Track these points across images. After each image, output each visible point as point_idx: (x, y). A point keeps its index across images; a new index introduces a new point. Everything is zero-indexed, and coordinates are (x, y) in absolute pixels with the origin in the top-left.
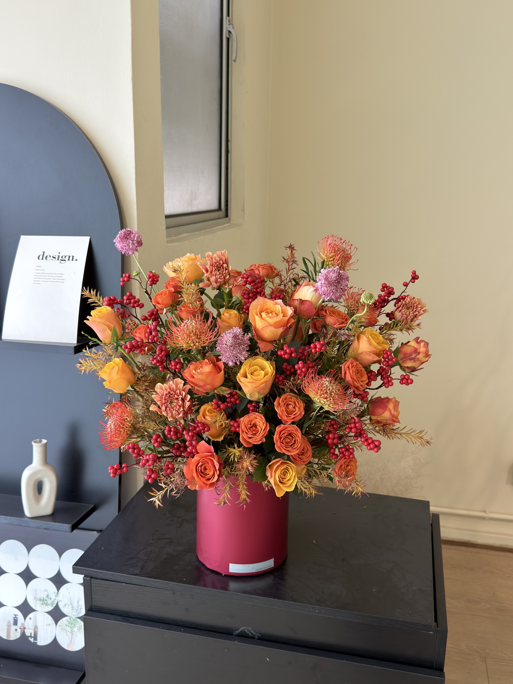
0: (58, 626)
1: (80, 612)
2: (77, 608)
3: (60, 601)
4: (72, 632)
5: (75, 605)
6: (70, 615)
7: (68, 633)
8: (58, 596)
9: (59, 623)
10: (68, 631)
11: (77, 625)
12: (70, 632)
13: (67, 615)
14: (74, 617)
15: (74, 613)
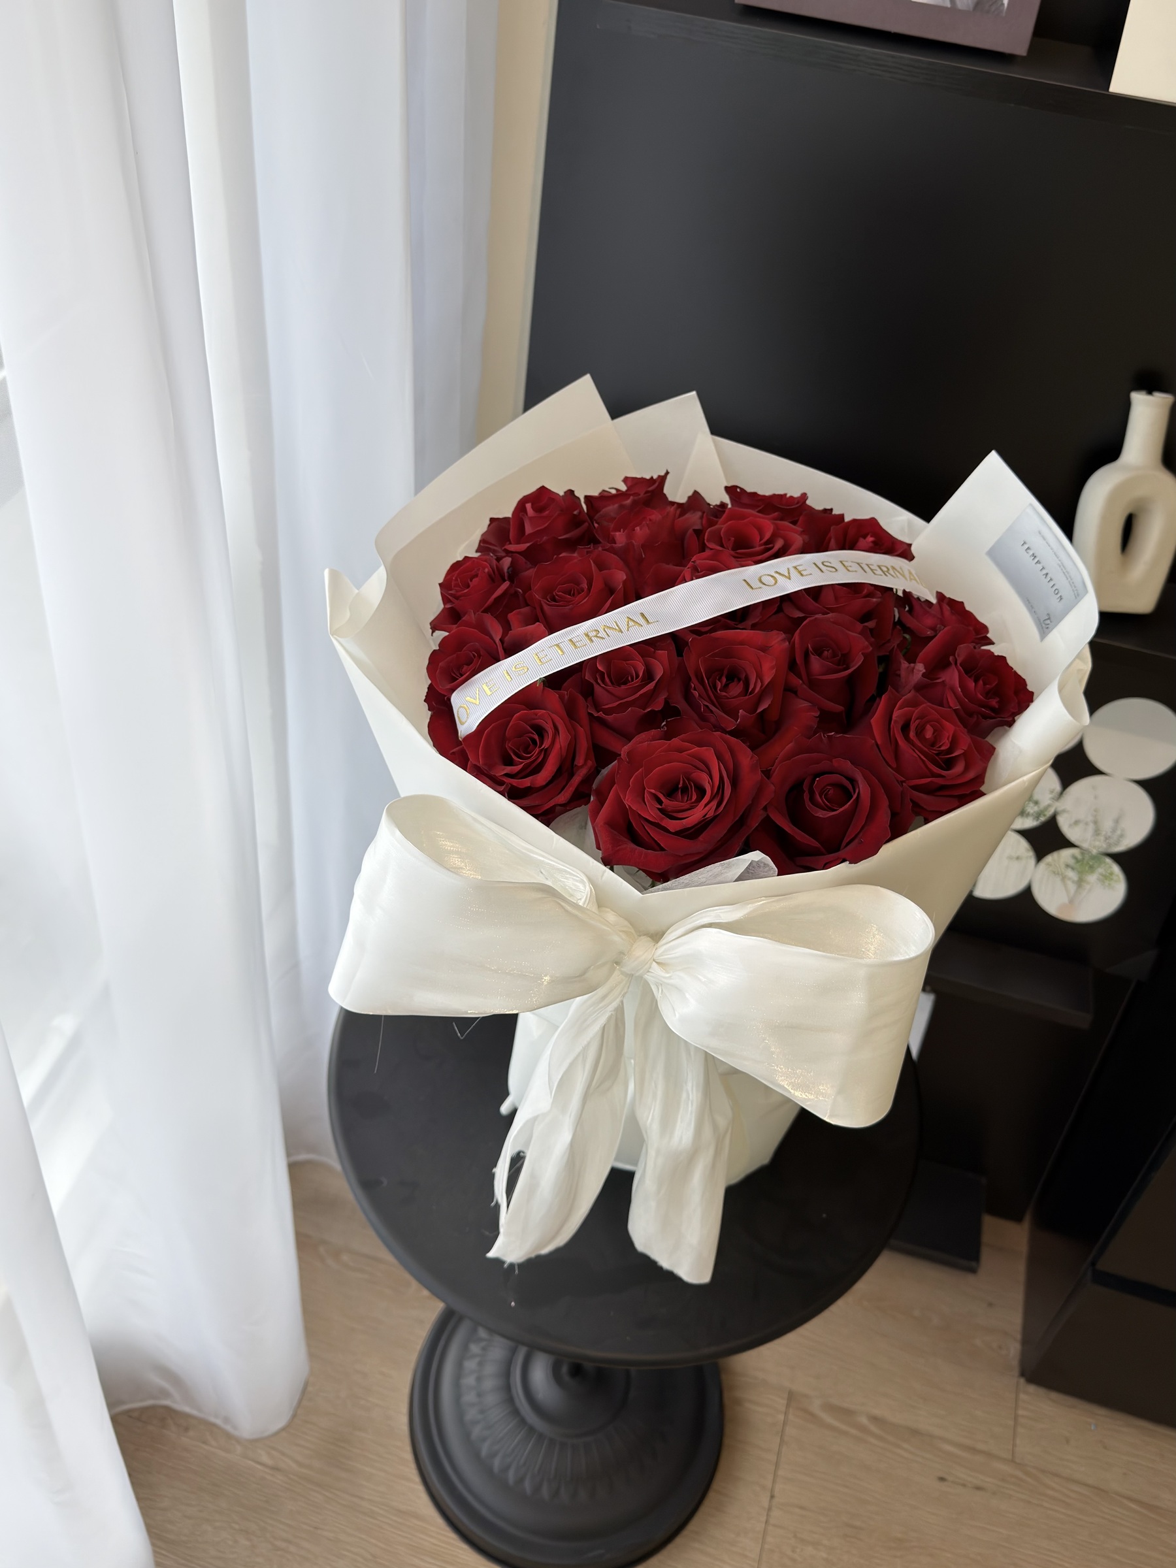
0: (1043, 864)
1: (1117, 843)
2: (1109, 834)
3: (1064, 811)
4: (1080, 883)
5: (1107, 825)
6: (1085, 845)
7: (1069, 883)
8: (1062, 800)
9: (1049, 859)
10: (1070, 879)
11: (1100, 870)
12: (1073, 882)
13: (1076, 843)
14: (1094, 852)
15: (1097, 843)
